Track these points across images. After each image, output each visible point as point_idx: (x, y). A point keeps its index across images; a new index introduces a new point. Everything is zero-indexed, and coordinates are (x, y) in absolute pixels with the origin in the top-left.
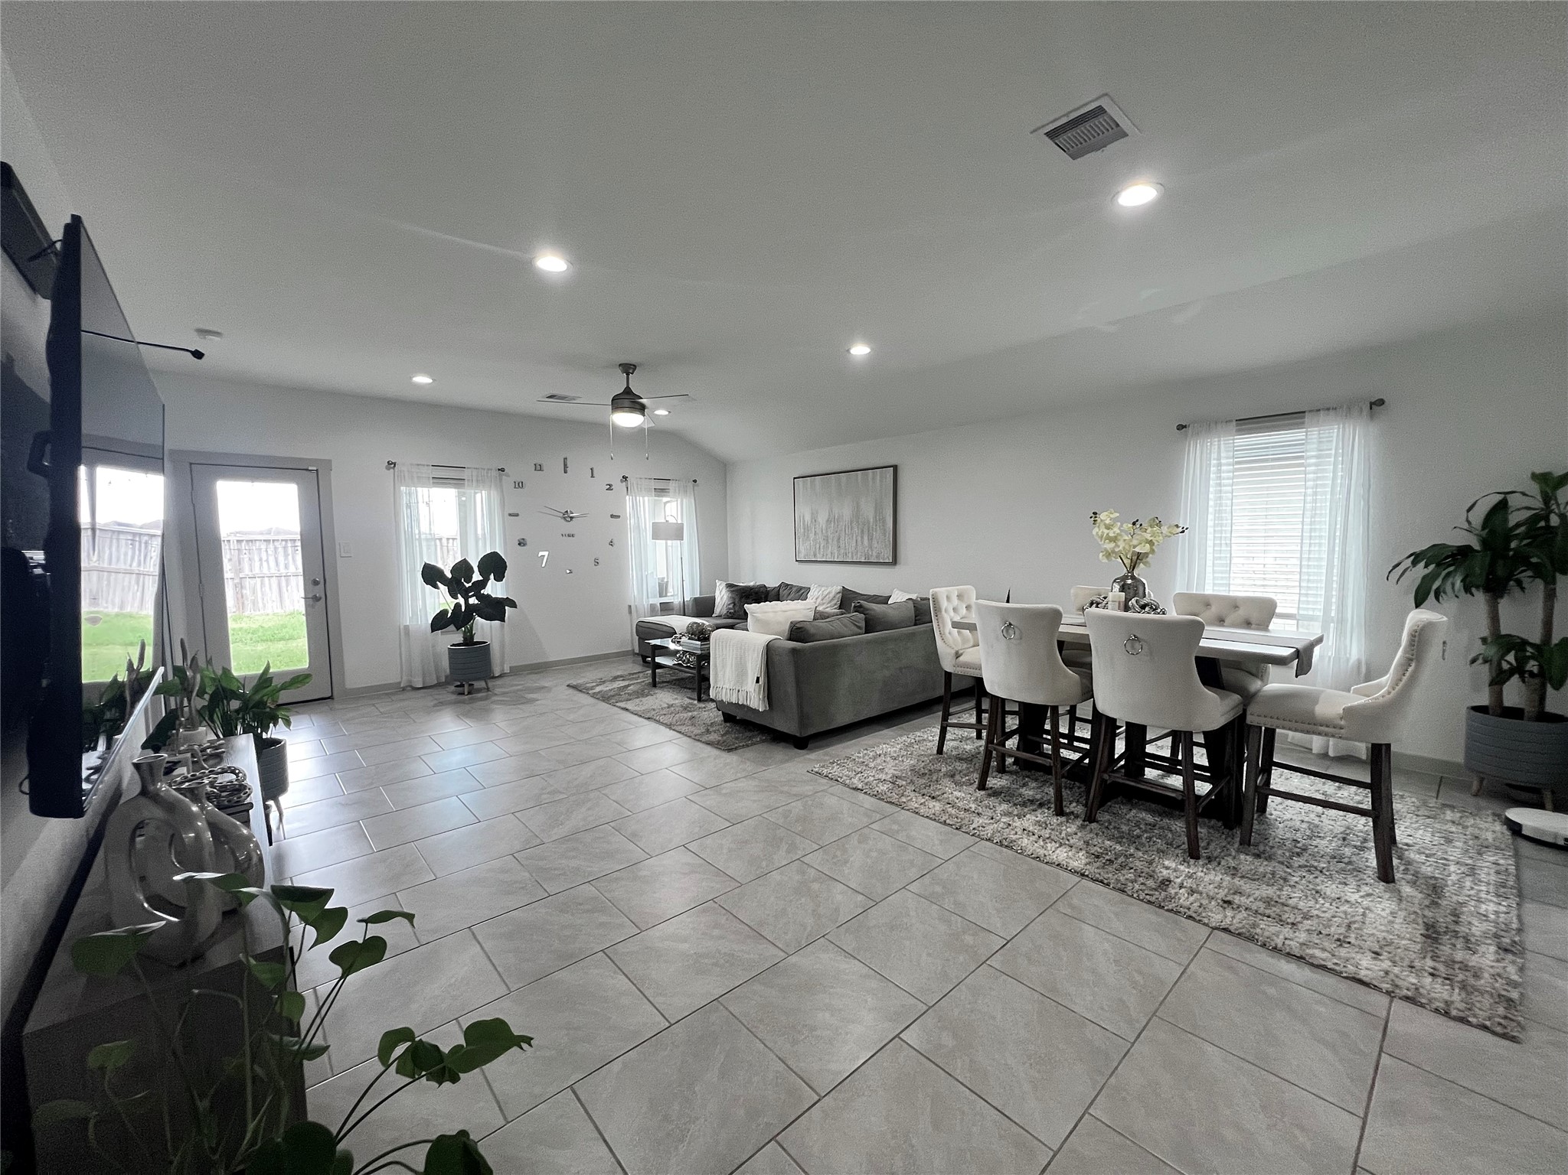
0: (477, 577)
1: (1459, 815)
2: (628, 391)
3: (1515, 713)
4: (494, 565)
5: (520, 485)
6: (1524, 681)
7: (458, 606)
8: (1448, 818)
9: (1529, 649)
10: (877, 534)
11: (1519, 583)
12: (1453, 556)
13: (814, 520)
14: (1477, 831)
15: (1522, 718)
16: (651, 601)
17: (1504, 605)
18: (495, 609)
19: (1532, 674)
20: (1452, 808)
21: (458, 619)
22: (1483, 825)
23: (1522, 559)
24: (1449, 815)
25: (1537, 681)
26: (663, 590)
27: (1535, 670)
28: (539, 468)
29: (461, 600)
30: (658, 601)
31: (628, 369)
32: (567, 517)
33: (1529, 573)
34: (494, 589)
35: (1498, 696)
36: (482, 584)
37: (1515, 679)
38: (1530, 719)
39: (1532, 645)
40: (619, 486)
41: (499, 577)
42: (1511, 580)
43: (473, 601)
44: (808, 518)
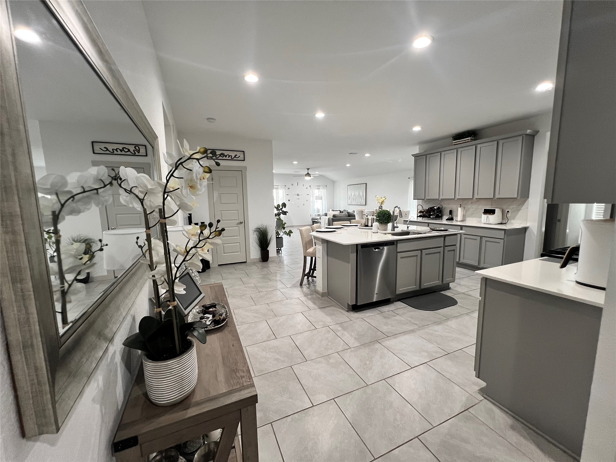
0: (281, 207)
2: (308, 173)
4: (284, 205)
5: (289, 189)
7: (278, 212)
10: (363, 198)
13: (351, 195)
16: (315, 214)
18: (285, 213)
21: (279, 215)
26: (318, 211)
28: (292, 185)
29: (278, 211)
30: (317, 214)
31: (308, 169)
32: (298, 195)
34: (284, 209)
36: (281, 209)
40: (309, 188)
41: (285, 207)
43: (281, 211)
44: (350, 195)
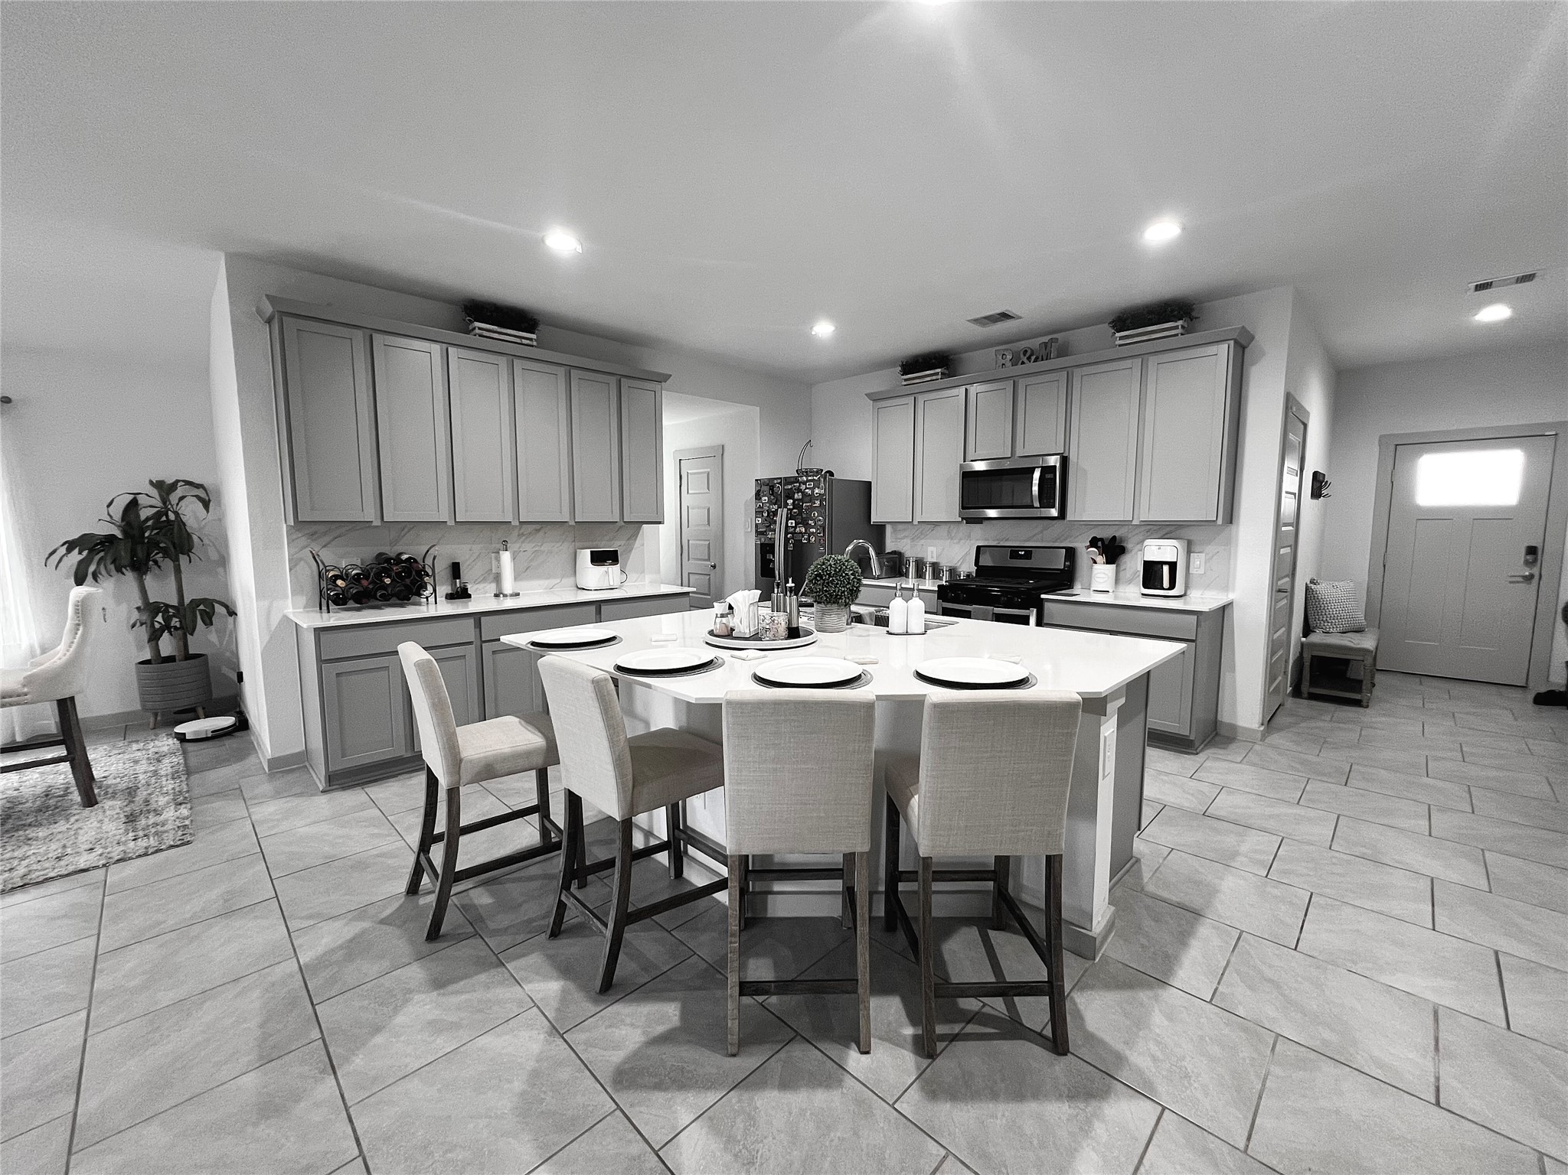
1: (142, 744)
3: (170, 659)
6: (172, 635)
8: (134, 749)
9: (170, 610)
11: (156, 562)
12: (101, 543)
14: (156, 750)
15: (175, 661)
17: (149, 580)
19: (176, 628)
20: (137, 742)
22: (160, 744)
23: (153, 544)
24: (135, 746)
25: (180, 632)
27: (178, 625)
33: (160, 555)
35: (156, 650)
37: (166, 634)
38: (180, 661)
39: (173, 607)
42: (150, 561)
